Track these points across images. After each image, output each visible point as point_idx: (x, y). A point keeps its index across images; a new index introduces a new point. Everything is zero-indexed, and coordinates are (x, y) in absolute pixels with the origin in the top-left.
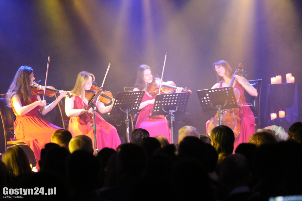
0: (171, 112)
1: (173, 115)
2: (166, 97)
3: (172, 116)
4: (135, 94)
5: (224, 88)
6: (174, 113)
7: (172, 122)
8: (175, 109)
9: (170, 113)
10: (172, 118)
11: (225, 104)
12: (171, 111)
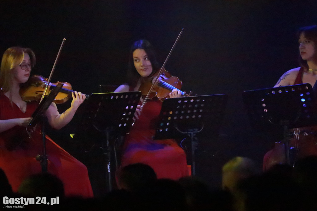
0: (192, 133)
1: (196, 138)
2: (183, 103)
3: (194, 140)
6: (197, 135)
7: (193, 153)
8: (199, 128)
9: (190, 134)
10: (193, 143)
12: (192, 130)
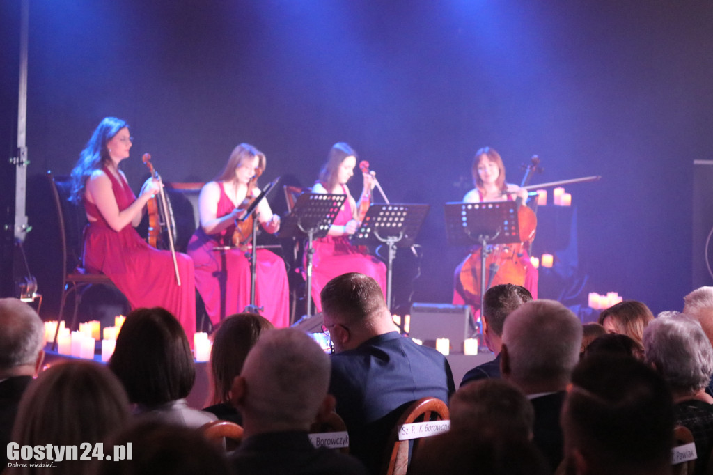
0: (391, 241)
1: (394, 247)
2: (387, 210)
4: (316, 197)
5: (487, 204)
6: (396, 244)
7: (390, 261)
8: (398, 236)
9: (389, 242)
10: (391, 252)
11: (498, 234)
12: (391, 238)
